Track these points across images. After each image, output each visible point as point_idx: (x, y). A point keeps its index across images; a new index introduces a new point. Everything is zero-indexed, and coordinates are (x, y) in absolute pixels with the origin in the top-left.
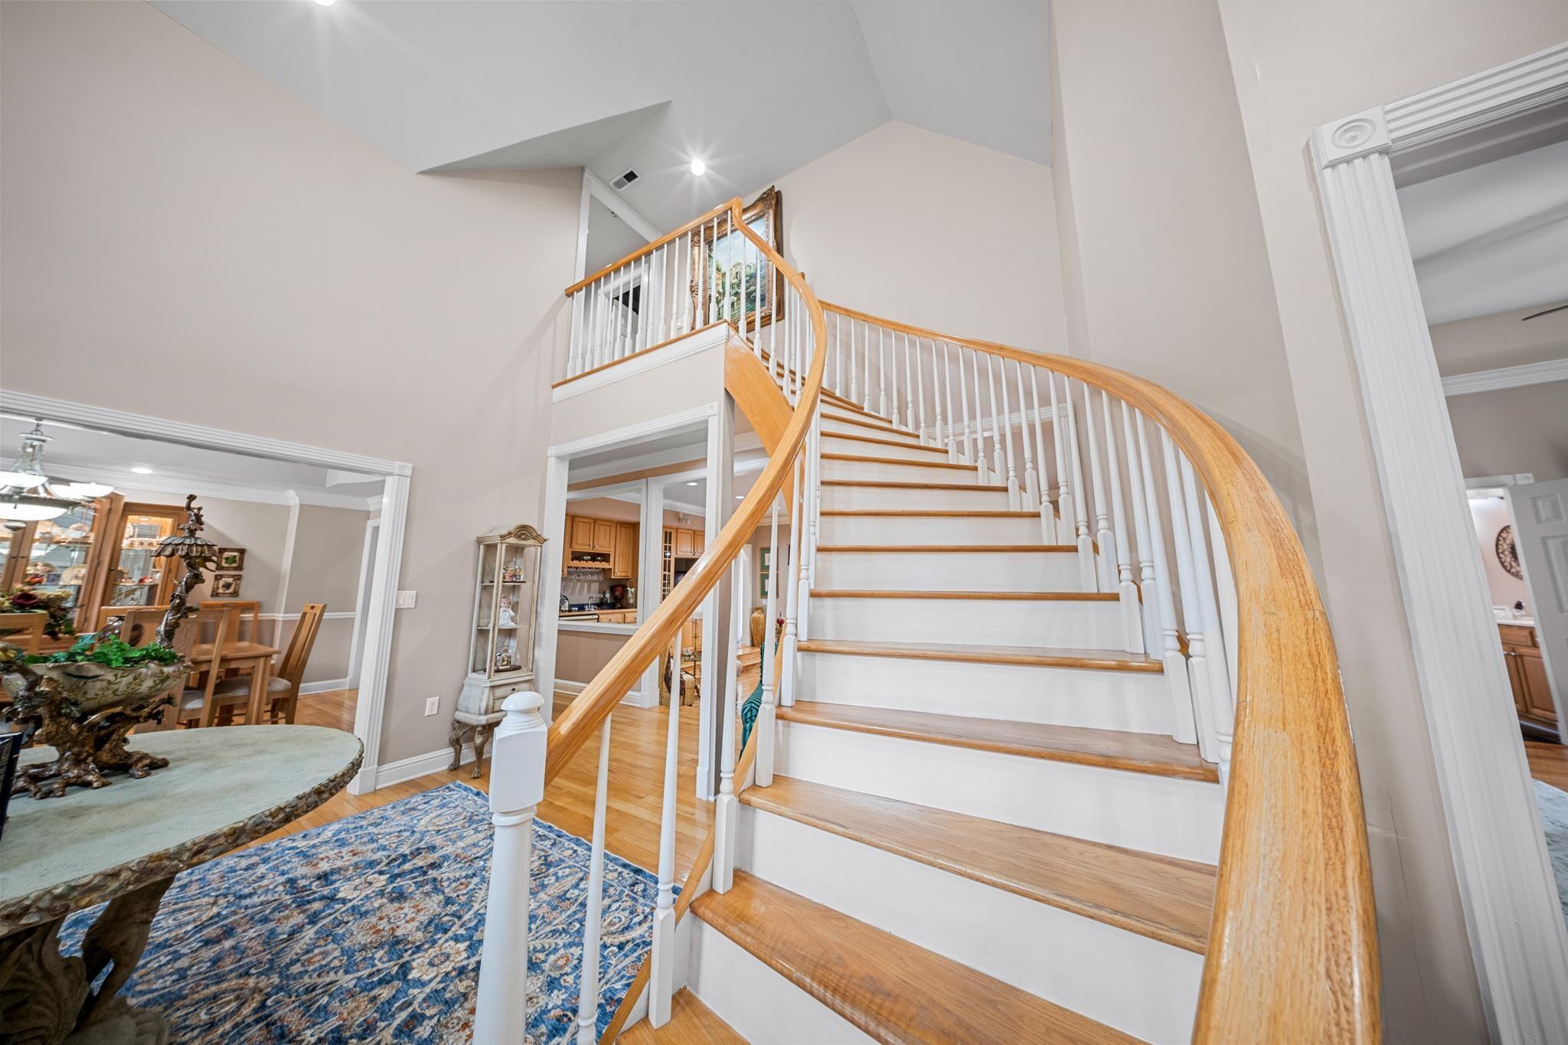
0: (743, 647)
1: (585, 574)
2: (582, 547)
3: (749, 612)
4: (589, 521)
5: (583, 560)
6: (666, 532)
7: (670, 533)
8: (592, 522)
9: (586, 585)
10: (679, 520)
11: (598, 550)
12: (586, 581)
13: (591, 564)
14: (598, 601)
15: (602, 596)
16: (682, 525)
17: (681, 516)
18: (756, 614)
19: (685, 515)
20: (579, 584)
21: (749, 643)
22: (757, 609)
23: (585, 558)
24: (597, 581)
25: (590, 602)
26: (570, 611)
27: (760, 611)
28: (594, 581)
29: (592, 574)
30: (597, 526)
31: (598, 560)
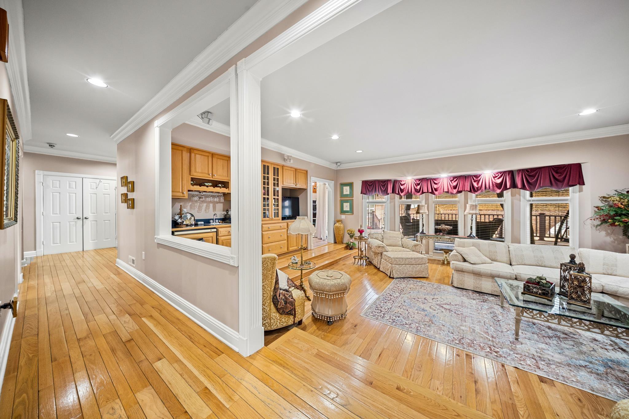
0: (329, 244)
1: (207, 196)
2: (199, 175)
3: (332, 223)
4: (207, 154)
5: (205, 185)
6: (264, 166)
7: (278, 169)
8: (211, 155)
9: (211, 205)
10: (285, 160)
11: (217, 178)
12: (211, 202)
13: (211, 189)
14: (222, 217)
15: (226, 213)
16: (288, 164)
17: (286, 158)
18: (337, 224)
19: (288, 156)
20: (205, 205)
21: (333, 242)
22: (338, 221)
23: (206, 184)
24: (220, 202)
25: (215, 217)
26: (196, 225)
27: (340, 222)
28: (217, 203)
29: (214, 197)
30: (215, 160)
31: (219, 187)
